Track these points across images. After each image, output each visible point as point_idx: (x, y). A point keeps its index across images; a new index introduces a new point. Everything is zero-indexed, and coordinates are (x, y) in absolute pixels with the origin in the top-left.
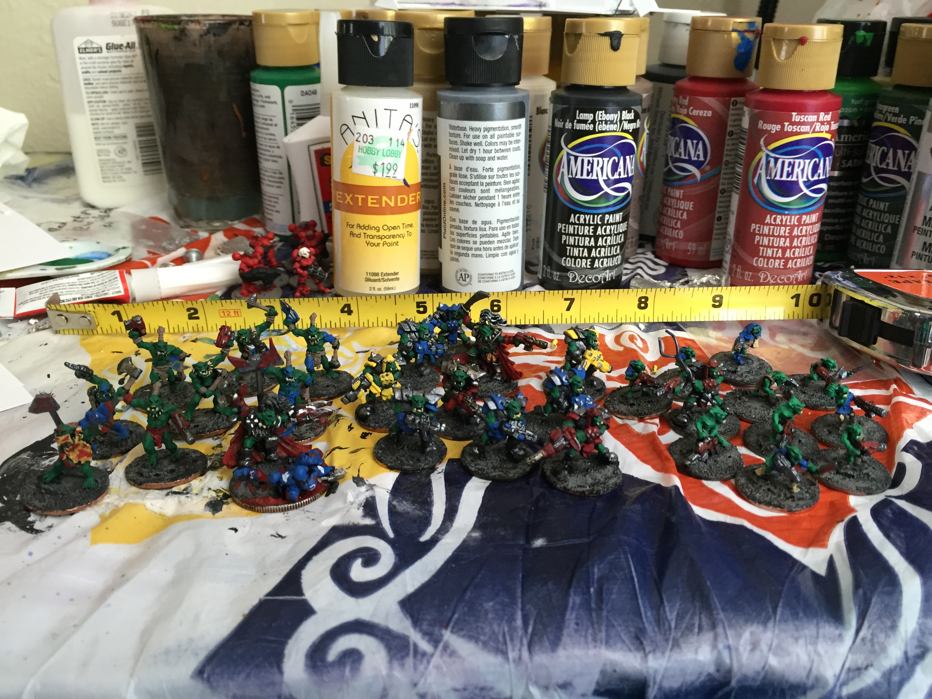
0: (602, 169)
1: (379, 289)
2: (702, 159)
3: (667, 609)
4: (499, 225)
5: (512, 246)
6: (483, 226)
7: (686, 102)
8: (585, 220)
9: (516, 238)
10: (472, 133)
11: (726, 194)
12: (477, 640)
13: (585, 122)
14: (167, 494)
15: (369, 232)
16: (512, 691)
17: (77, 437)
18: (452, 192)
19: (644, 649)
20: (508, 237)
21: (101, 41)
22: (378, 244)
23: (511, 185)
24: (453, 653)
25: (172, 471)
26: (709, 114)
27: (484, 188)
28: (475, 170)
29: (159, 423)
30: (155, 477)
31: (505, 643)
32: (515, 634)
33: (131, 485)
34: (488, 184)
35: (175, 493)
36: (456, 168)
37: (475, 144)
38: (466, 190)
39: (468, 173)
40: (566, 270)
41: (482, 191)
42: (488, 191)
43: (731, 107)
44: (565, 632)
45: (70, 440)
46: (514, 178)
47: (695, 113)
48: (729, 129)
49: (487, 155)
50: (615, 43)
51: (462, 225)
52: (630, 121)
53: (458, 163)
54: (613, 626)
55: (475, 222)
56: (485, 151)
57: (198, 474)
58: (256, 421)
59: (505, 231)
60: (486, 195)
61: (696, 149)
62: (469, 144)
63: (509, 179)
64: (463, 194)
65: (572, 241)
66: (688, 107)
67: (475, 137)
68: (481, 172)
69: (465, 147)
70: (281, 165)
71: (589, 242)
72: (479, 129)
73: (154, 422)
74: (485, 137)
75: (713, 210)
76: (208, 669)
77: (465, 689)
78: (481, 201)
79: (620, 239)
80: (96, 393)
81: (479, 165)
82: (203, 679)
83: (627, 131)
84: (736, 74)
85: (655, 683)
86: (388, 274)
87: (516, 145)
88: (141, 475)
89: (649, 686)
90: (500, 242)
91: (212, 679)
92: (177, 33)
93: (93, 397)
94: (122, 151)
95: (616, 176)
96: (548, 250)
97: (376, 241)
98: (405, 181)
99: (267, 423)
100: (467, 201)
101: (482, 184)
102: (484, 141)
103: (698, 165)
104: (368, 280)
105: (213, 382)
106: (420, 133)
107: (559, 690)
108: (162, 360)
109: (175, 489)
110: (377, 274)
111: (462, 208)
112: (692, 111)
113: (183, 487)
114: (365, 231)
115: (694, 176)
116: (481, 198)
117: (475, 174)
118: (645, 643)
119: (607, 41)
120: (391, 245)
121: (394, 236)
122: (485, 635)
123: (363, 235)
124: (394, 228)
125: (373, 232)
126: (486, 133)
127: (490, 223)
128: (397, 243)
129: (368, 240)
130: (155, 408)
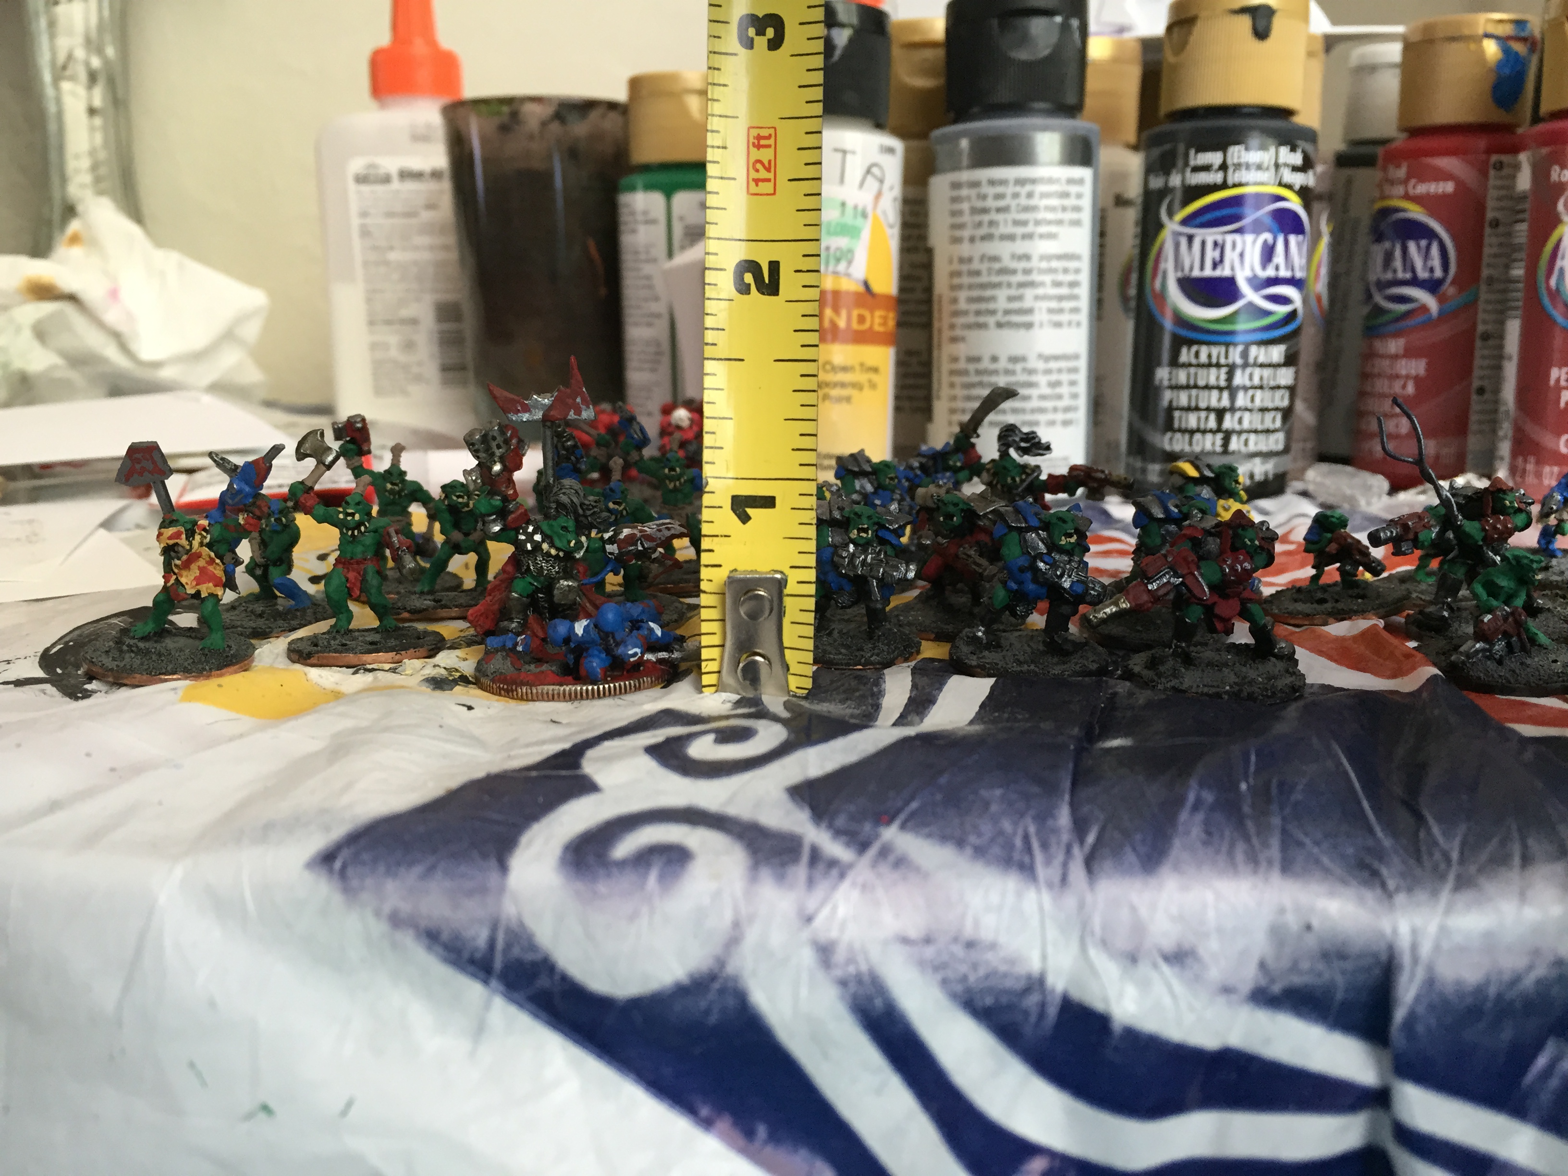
0: (1242, 255)
2: (1438, 273)
3: (1436, 830)
4: (1041, 365)
5: (1067, 409)
6: (1010, 366)
7: (1402, 172)
8: (1210, 356)
9: (1075, 396)
10: (991, 191)
11: (1491, 342)
12: (960, 843)
13: (1206, 168)
14: (355, 672)
16: (1044, 957)
17: (198, 538)
18: (953, 308)
19: (1383, 885)
20: (1058, 390)
21: (391, 164)
23: (1064, 291)
24: (901, 863)
25: (374, 643)
26: (1449, 187)
27: (1013, 292)
28: (995, 259)
29: (359, 549)
31: (1028, 849)
32: (1053, 840)
33: (293, 661)
34: (1022, 285)
36: (962, 260)
37: (999, 210)
38: (980, 299)
39: (984, 267)
40: (1173, 457)
41: (1011, 299)
42: (1020, 298)
43: (1492, 173)
44: (1177, 843)
45: (183, 541)
46: (1070, 278)
47: (1422, 189)
48: (1490, 215)
49: (1020, 230)
50: (1261, 28)
51: (971, 367)
52: (1295, 169)
53: (965, 249)
54: (1300, 844)
55: (994, 359)
56: (1016, 223)
58: (538, 537)
59: (1054, 377)
60: (1015, 305)
61: (1427, 256)
62: (985, 211)
63: (1061, 277)
64: (974, 307)
65: (1183, 399)
66: (1405, 182)
67: (999, 197)
68: (1007, 262)
69: (977, 218)
70: (660, 331)
71: (1220, 399)
72: (1003, 182)
73: (350, 547)
74: (1016, 195)
75: (1466, 371)
76: (345, 854)
77: (928, 940)
78: (1008, 318)
79: (1282, 400)
81: (1004, 250)
82: (331, 871)
83: (1289, 187)
84: (1497, 116)
85: (1415, 960)
87: (1074, 216)
88: (315, 644)
89: (1400, 967)
90: (1043, 397)
91: (350, 871)
92: (506, 119)
94: (409, 346)
95: (1270, 272)
96: (1138, 424)
98: (866, 284)
99: (558, 543)
100: (981, 319)
101: (1009, 285)
102: (1013, 203)
103: (1432, 286)
106: (898, 205)
107: (1165, 968)
108: (395, 503)
109: (372, 667)
111: (973, 335)
112: (1414, 187)
113: (388, 666)
115: (1424, 308)
116: (1007, 312)
117: (997, 266)
118: (1384, 871)
119: (1245, 22)
120: (837, 400)
121: (843, 385)
122: (980, 835)
124: (845, 369)
126: (1018, 189)
127: (1023, 359)
128: (848, 399)
130: (353, 515)
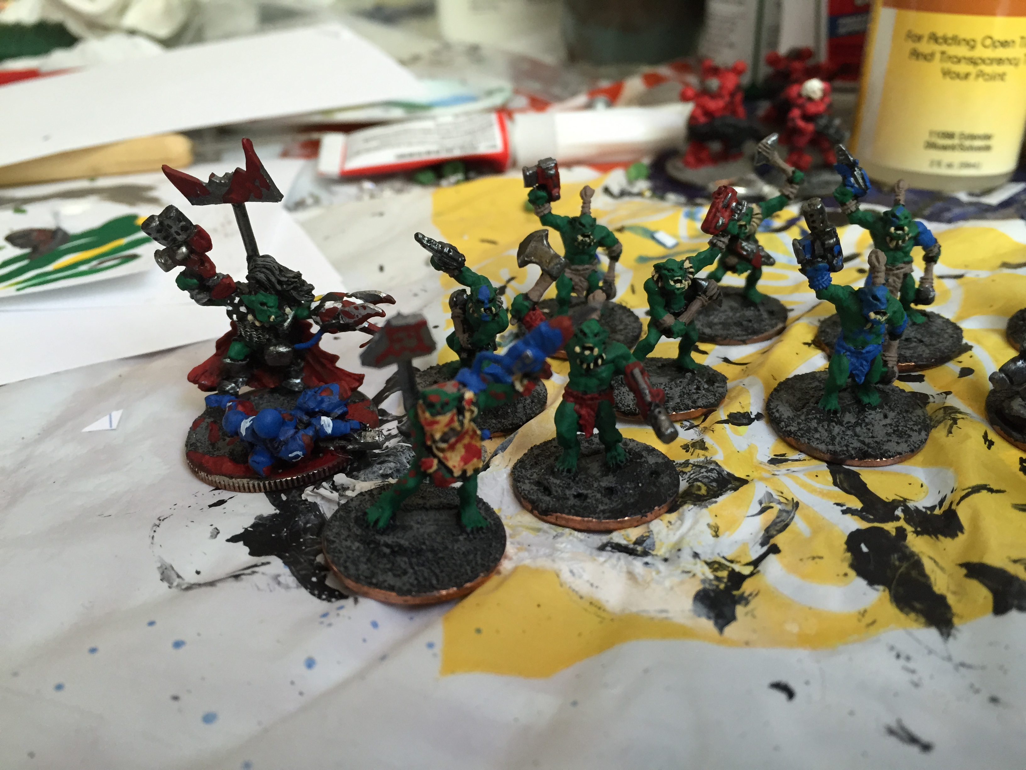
1: (950, 166)
14: (602, 548)
15: (953, 50)
22: (967, 76)
25: (610, 491)
29: (593, 383)
30: (577, 502)
33: (524, 507)
35: (619, 548)
57: (665, 507)
73: (583, 380)
80: (465, 303)
86: (973, 137)
88: (547, 490)
93: (458, 311)
97: (963, 68)
104: (931, 146)
105: (687, 306)
108: (583, 252)
109: (617, 537)
110: (950, 136)
113: (634, 533)
114: (944, 48)
120: (992, 77)
121: (1000, 61)
123: (938, 56)
124: (1005, 44)
125: (961, 51)
128: (1002, 76)
129: (949, 66)
130: (591, 349)
